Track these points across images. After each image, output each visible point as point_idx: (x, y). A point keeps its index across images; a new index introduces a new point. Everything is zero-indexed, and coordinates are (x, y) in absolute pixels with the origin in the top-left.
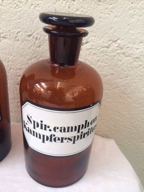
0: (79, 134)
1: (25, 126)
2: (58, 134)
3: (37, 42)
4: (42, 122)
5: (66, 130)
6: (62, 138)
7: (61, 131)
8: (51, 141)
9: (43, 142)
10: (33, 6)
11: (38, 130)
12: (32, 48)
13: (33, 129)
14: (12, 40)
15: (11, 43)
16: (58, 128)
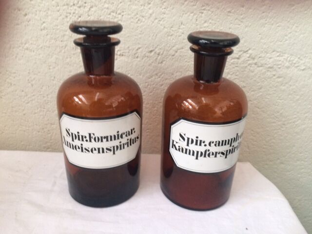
3: (159, 58)
5: (221, 144)
6: (216, 153)
7: (215, 145)
8: (205, 156)
10: (157, 21)
12: (153, 64)
14: (130, 57)
15: (129, 61)
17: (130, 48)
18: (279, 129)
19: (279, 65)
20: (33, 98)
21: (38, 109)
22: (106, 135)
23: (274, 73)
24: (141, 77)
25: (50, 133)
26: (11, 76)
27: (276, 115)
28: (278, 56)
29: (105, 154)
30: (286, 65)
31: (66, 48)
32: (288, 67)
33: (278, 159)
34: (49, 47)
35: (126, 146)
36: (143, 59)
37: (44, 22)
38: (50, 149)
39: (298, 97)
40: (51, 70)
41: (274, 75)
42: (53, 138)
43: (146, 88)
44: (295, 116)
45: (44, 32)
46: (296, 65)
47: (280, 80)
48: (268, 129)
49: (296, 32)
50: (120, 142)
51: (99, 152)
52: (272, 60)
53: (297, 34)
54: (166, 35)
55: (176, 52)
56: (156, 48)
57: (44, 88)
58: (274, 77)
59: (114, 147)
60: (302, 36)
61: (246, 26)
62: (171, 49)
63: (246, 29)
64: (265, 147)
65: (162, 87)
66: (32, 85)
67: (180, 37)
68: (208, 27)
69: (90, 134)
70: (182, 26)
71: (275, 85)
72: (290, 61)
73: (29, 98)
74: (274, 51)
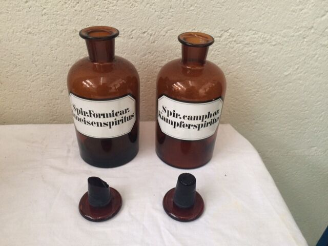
0: (203, 123)
1: (160, 115)
2: (186, 122)
3: (151, 38)
4: (174, 111)
5: (193, 119)
6: (189, 125)
7: (188, 119)
8: (180, 127)
9: (175, 127)
10: (148, 5)
11: (171, 118)
12: (146, 44)
13: (166, 117)
14: (126, 38)
15: (125, 42)
16: (186, 117)
17: (125, 30)
18: (255, 95)
19: (254, 42)
20: (38, 77)
21: (43, 86)
22: (103, 113)
23: (250, 49)
24: (136, 55)
25: (55, 107)
26: (15, 58)
27: (252, 83)
28: (253, 34)
29: (103, 127)
30: (260, 42)
31: (66, 32)
32: (262, 43)
33: (254, 119)
34: (50, 31)
35: (121, 122)
36: (137, 39)
37: (44, 8)
38: (56, 121)
39: (270, 68)
40: (53, 52)
41: (250, 50)
42: (58, 111)
43: (141, 65)
44: (268, 84)
45: (45, 17)
46: (269, 41)
47: (255, 54)
48: (245, 95)
49: (269, 13)
50: (115, 119)
51: (98, 126)
52: (248, 37)
53: (269, 15)
54: (157, 18)
55: (167, 32)
56: (148, 29)
57: (47, 67)
58: (250, 52)
59: (110, 123)
60: (273, 16)
61: (227, 9)
62: (161, 30)
63: (227, 12)
64: (242, 110)
65: (155, 63)
66: (36, 66)
67: (170, 20)
68: (193, 10)
69: (90, 111)
70: (171, 10)
71: (251, 59)
72: (263, 38)
73: (34, 77)
74: (250, 30)
